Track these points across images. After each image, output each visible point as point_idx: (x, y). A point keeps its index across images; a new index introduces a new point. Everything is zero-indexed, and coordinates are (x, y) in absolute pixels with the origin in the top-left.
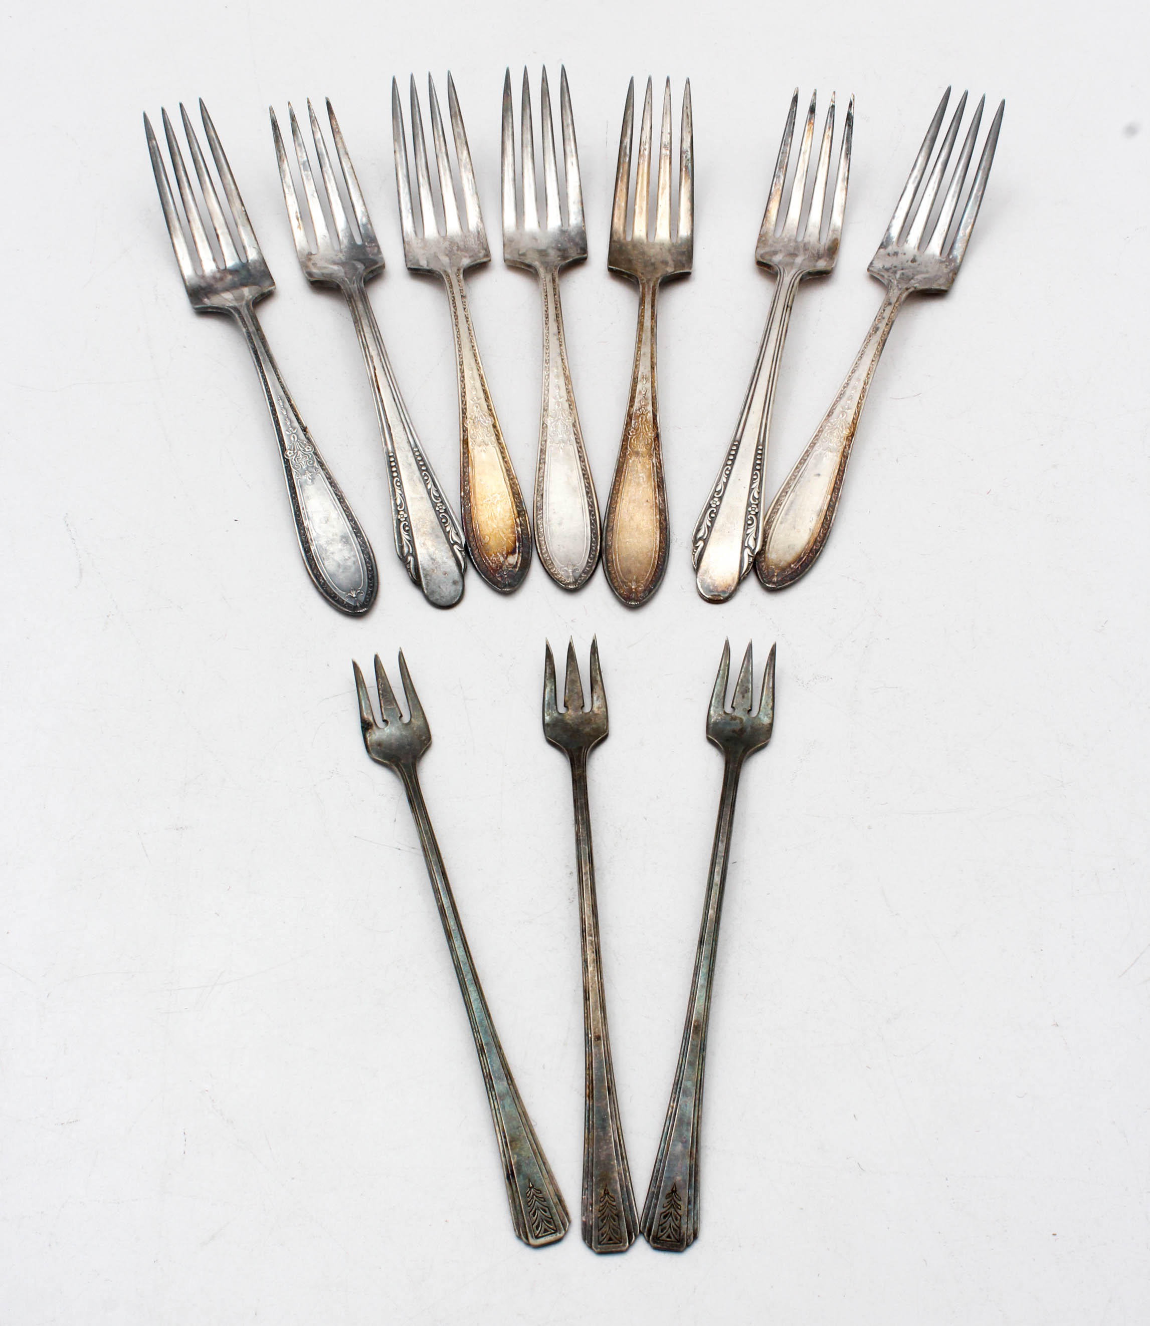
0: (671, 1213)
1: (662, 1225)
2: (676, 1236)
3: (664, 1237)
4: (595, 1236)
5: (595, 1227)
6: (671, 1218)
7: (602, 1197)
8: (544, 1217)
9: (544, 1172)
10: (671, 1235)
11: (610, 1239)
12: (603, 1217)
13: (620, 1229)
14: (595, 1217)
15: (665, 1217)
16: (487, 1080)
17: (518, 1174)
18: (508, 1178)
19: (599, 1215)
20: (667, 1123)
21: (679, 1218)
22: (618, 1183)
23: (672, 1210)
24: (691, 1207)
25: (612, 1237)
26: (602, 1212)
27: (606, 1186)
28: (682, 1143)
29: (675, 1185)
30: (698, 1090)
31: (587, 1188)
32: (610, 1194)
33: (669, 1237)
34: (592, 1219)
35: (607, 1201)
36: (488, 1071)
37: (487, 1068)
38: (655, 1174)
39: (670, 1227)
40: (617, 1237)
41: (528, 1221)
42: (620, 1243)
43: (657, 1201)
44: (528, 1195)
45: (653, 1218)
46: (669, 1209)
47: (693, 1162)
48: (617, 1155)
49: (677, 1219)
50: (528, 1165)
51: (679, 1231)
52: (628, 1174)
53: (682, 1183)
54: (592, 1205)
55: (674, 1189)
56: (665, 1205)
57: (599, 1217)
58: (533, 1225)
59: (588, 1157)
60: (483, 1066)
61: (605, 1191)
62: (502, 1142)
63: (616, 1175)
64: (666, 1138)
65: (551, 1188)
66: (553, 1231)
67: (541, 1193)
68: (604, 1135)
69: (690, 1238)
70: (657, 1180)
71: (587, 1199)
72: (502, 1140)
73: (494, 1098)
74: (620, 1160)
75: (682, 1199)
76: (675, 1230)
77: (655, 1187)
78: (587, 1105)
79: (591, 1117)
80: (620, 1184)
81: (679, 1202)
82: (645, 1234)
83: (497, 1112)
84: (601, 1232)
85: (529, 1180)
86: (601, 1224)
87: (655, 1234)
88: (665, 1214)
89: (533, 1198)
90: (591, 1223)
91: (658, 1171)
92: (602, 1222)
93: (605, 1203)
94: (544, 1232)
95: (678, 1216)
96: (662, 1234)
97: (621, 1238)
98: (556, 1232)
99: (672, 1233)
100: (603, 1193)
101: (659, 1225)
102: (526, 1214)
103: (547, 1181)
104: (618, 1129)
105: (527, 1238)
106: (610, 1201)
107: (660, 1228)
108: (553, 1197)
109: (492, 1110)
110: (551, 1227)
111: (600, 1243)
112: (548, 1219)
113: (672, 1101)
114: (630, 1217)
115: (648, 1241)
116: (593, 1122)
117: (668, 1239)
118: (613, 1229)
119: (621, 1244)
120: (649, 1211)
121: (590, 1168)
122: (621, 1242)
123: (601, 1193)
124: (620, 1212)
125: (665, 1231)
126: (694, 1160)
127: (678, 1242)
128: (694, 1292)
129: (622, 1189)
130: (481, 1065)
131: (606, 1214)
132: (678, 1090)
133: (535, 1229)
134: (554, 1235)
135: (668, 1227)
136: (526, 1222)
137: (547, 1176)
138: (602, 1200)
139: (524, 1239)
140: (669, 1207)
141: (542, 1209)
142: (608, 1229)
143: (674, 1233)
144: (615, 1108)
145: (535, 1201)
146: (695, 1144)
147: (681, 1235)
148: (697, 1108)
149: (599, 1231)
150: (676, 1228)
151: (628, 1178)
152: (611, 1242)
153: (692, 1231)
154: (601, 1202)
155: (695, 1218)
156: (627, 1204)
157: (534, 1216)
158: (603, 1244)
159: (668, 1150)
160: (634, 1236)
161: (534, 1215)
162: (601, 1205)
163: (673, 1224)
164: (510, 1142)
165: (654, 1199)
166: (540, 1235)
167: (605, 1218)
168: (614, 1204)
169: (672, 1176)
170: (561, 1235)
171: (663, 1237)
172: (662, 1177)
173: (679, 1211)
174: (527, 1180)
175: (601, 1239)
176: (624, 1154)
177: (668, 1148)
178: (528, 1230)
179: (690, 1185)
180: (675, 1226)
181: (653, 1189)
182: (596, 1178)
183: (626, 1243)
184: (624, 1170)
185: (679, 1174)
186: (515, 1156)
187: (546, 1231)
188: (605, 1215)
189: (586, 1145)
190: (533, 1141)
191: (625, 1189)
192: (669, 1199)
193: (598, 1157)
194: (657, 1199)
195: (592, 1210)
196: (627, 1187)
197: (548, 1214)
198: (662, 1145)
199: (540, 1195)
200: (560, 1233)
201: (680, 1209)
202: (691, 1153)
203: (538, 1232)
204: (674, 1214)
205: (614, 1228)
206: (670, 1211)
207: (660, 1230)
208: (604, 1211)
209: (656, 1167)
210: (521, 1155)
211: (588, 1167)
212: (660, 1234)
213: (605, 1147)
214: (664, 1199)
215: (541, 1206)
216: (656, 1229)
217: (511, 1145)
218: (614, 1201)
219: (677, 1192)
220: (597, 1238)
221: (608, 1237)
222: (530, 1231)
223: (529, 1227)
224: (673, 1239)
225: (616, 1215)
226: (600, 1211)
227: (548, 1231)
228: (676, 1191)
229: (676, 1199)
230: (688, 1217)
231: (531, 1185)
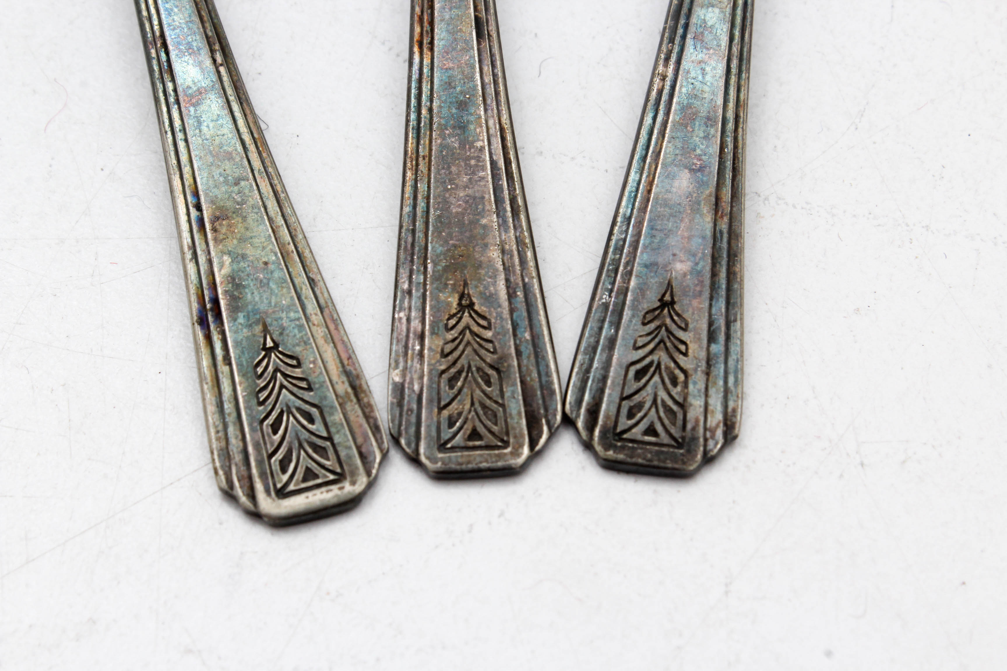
0: (659, 365)
1: (629, 397)
2: (673, 431)
3: (637, 433)
4: (428, 427)
5: (430, 401)
6: (656, 378)
7: (451, 317)
8: (305, 435)
9: (312, 306)
10: (659, 428)
11: (474, 435)
12: (453, 370)
13: (503, 406)
14: (430, 372)
15: (639, 375)
16: (153, 51)
17: (234, 309)
18: (203, 321)
19: (443, 367)
20: (648, 120)
21: (681, 377)
22: (502, 276)
23: (661, 356)
24: (717, 348)
25: (481, 429)
26: (451, 358)
27: (466, 284)
28: (692, 170)
29: (669, 285)
30: (737, 33)
31: (409, 292)
32: (476, 307)
33: (651, 431)
34: (421, 377)
35: (467, 327)
36: (156, 28)
37: (155, 17)
38: (610, 255)
39: (655, 401)
40: (495, 429)
41: (257, 446)
42: (505, 447)
43: (617, 331)
44: (260, 370)
45: (604, 379)
46: (651, 352)
47: (724, 225)
48: (498, 201)
49: (675, 382)
50: (263, 284)
51: (680, 416)
52: (529, 254)
53: (690, 280)
54: (422, 337)
55: (667, 298)
56: (640, 343)
57: (443, 372)
58: (270, 456)
59: (415, 207)
60: (145, 13)
61: (462, 296)
62: (189, 221)
63: (495, 254)
64: (644, 158)
65: (329, 353)
66: (332, 477)
67: (299, 365)
68: (462, 145)
69: (713, 437)
70: (616, 271)
71: (409, 320)
72: (188, 214)
73: (172, 100)
74: (509, 214)
75: (691, 326)
76: (668, 410)
77: (611, 291)
78: (416, 67)
79: (424, 97)
80: (507, 280)
81: (681, 334)
82: (580, 424)
83: (180, 136)
84: (445, 413)
85: (266, 331)
86: (447, 393)
87: (611, 424)
88: (639, 366)
89: (274, 377)
90: (416, 387)
91: (619, 249)
92: (451, 387)
93: (462, 332)
94: (304, 480)
95: (677, 372)
96: (631, 422)
97: (507, 434)
98: (340, 478)
99: (660, 418)
100: (455, 305)
101: (622, 399)
102: (250, 425)
103: (320, 332)
104: (502, 130)
105: (252, 495)
106: (476, 329)
107: (626, 405)
108: (335, 378)
109: (163, 133)
110: (327, 463)
111: (442, 447)
112: (319, 442)
113: (661, 62)
114: (535, 375)
115: (588, 446)
116: (430, 110)
117: (647, 438)
118: (484, 406)
119: (509, 450)
120: (592, 360)
121: (420, 235)
122: (506, 444)
123: (449, 304)
124: (504, 358)
125: (639, 415)
126: (726, 219)
127: (680, 445)
128: (727, 593)
129: (511, 296)
130: (139, 11)
131: (463, 361)
132: (680, 31)
133: (276, 467)
134: (335, 488)
135: (647, 405)
136: (250, 449)
137: (317, 318)
138: (452, 322)
139: (243, 499)
140: (651, 346)
141: (299, 409)
142: (468, 406)
143: (666, 422)
144: (494, 75)
145: (282, 386)
146: (729, 175)
147: (689, 426)
148: (733, 79)
149: (441, 409)
150: (675, 408)
151: (532, 264)
152: (478, 443)
153: (719, 416)
154: (449, 329)
155: (731, 380)
156: (527, 336)
157: (275, 432)
158: (453, 449)
159: (649, 192)
160: (545, 428)
161: (275, 428)
162: (450, 336)
163: (662, 394)
164: (212, 222)
165: (606, 325)
166: (292, 487)
167: (460, 372)
168: (488, 334)
169: (660, 260)
170: (359, 488)
171: (634, 430)
172: (631, 262)
173: (681, 360)
174: (258, 329)
175: (446, 434)
176: (520, 201)
177: (651, 183)
178: (254, 471)
179: (714, 287)
180: (670, 403)
181: (606, 297)
182: (435, 264)
183: (521, 446)
184: (519, 241)
185: (681, 255)
186: (227, 259)
187: (309, 474)
188: (459, 365)
189: (409, 174)
190: (280, 221)
191: (520, 294)
192: (652, 326)
193: (445, 205)
194: (617, 325)
195: (421, 354)
196: (526, 289)
197: (318, 427)
198: (633, 176)
199: (298, 372)
200: (353, 483)
201: (685, 354)
202: (718, 199)
203: (285, 478)
204: (667, 368)
205: (488, 402)
206: (655, 357)
207: (624, 411)
208: (456, 354)
209: (614, 238)
210: (244, 257)
211: (413, 231)
212: (624, 423)
213: (465, 179)
214: (637, 321)
215: (299, 403)
216: (613, 410)
217: (214, 230)
218: (488, 328)
219: (677, 307)
220: (434, 433)
221: (468, 427)
222: (263, 475)
223: (260, 463)
224: (664, 438)
225: (492, 367)
226: (444, 355)
227: (316, 476)
228: (673, 302)
229: (673, 327)
230: (708, 374)
231: (270, 344)
